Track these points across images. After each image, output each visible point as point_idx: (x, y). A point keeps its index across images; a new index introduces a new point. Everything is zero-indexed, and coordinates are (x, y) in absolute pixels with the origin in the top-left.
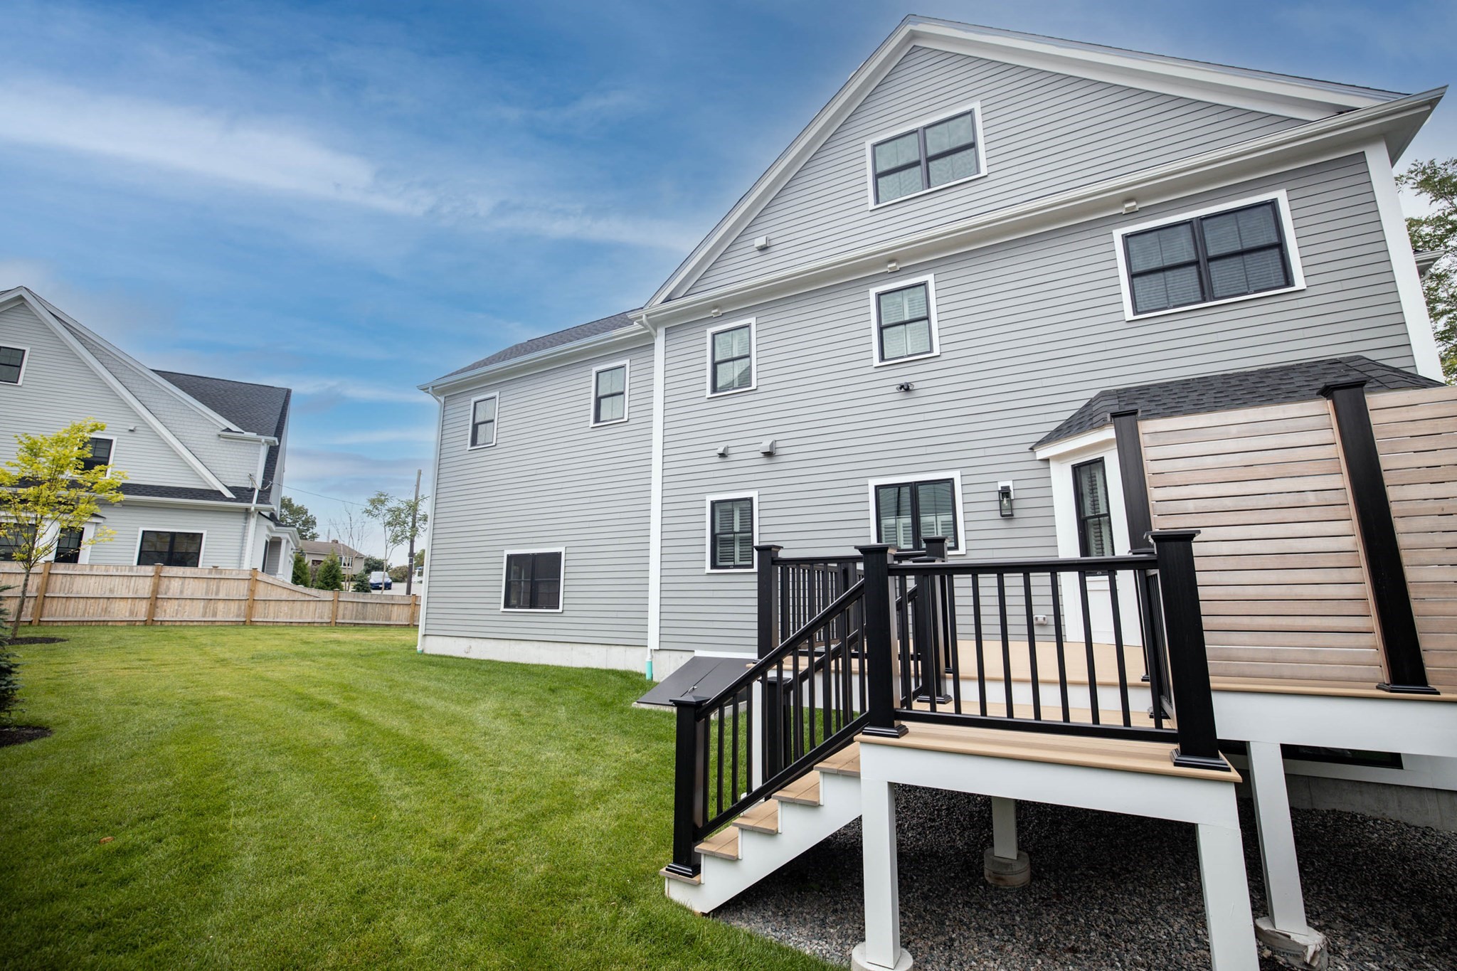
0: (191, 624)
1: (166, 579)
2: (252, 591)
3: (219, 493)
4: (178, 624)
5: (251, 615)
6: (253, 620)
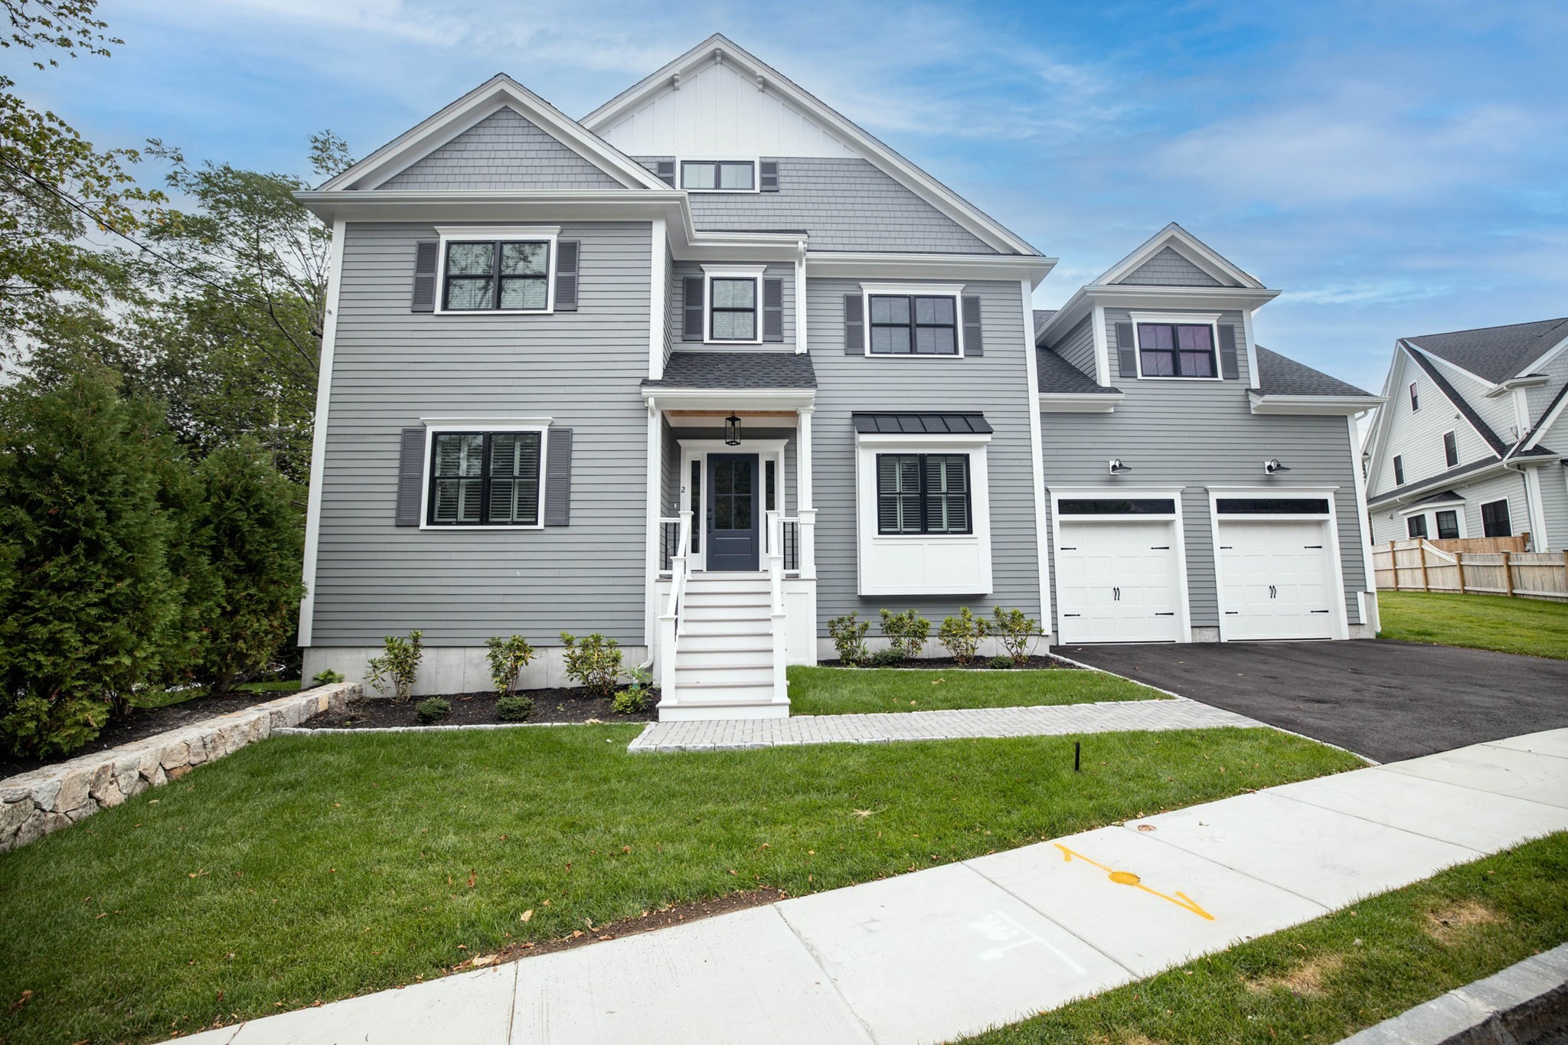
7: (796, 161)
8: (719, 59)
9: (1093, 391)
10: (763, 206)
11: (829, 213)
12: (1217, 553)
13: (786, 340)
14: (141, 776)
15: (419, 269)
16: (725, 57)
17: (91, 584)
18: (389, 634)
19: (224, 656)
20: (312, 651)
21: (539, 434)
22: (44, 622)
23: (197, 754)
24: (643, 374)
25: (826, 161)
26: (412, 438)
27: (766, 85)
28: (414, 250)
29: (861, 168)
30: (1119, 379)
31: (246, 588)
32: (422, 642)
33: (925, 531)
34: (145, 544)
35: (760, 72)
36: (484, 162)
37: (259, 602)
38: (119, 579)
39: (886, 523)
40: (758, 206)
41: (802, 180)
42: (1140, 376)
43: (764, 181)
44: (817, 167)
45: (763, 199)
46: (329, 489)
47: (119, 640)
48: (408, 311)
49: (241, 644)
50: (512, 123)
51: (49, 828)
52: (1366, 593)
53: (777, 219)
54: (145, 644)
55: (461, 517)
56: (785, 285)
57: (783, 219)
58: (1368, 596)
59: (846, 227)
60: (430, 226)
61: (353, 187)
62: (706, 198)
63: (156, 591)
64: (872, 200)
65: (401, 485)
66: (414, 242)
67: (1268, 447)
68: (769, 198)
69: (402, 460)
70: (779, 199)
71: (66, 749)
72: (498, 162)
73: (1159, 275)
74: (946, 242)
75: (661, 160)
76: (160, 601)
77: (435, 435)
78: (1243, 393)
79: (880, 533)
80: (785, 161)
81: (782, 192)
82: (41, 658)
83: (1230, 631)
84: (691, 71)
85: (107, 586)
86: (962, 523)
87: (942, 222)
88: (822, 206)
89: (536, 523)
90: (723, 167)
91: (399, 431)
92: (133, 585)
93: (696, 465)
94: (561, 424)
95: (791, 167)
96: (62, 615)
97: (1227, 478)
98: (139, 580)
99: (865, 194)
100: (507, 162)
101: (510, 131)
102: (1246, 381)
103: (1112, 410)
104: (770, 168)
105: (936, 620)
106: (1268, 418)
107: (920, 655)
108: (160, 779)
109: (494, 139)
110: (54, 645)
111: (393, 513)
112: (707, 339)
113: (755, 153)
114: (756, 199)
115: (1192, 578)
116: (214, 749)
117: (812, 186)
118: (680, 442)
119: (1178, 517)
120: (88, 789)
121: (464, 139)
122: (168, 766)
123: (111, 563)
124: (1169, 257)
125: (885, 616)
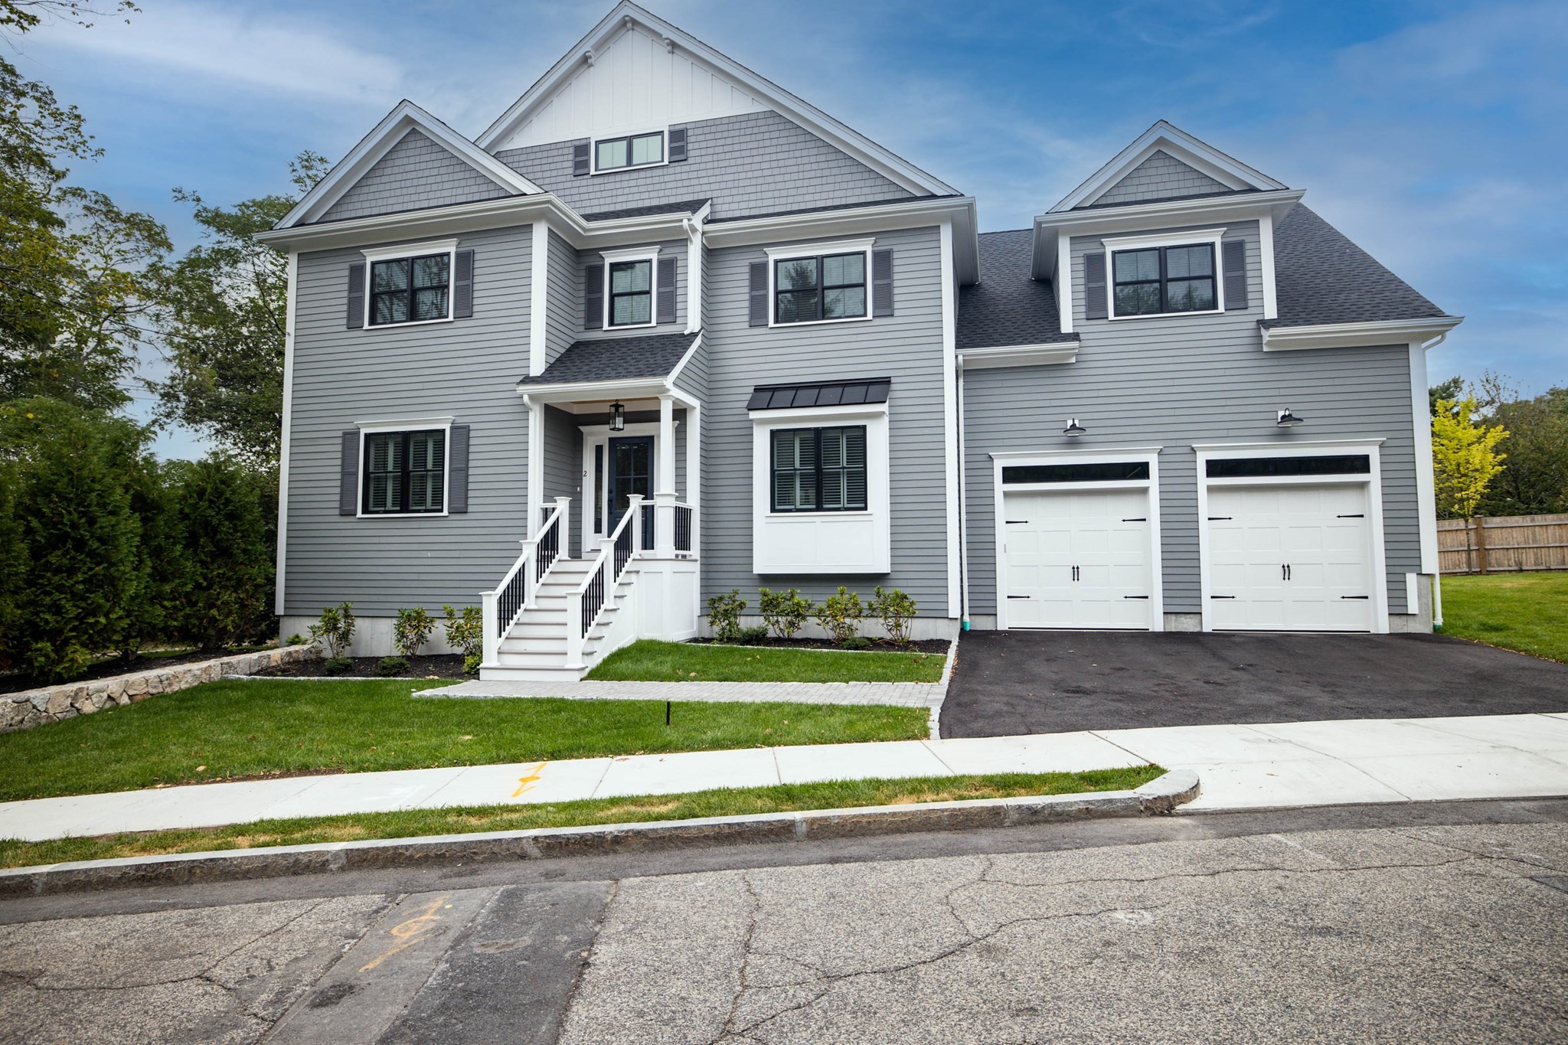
7: (704, 124)
8: (629, 25)
9: (1055, 341)
10: (672, 178)
11: (736, 176)
12: (1204, 524)
13: (679, 321)
14: (109, 697)
15: (350, 290)
16: (634, 22)
17: (80, 568)
18: (328, 606)
19: (201, 619)
20: (285, 619)
21: (444, 431)
22: (49, 594)
23: (155, 687)
24: (524, 371)
25: (734, 120)
26: (350, 437)
27: (674, 46)
28: (347, 273)
29: (770, 121)
30: (1085, 322)
31: (219, 568)
32: (352, 612)
33: (819, 508)
34: (117, 539)
35: (666, 33)
36: (398, 185)
37: (229, 579)
38: (98, 564)
39: (780, 501)
40: (667, 178)
41: (710, 144)
42: (1111, 316)
43: (673, 151)
44: (725, 127)
45: (671, 170)
46: (294, 485)
47: (100, 606)
48: (344, 328)
49: (214, 612)
50: (420, 144)
51: (43, 721)
52: (1420, 574)
53: (684, 190)
54: (117, 609)
55: (389, 506)
56: (680, 263)
57: (690, 189)
58: (1424, 579)
59: (753, 189)
60: (356, 250)
61: (300, 224)
62: (618, 177)
63: (125, 573)
64: (780, 156)
65: (342, 480)
66: (347, 266)
67: (1283, 392)
68: (678, 168)
69: (343, 459)
70: (687, 168)
71: (65, 676)
72: (408, 183)
73: (1144, 188)
74: (857, 192)
75: (577, 143)
76: (126, 579)
77: (367, 436)
78: (1253, 325)
79: (773, 510)
80: (693, 126)
81: (690, 161)
82: (47, 617)
83: (1214, 619)
84: (603, 44)
85: (90, 569)
86: (859, 499)
87: (854, 169)
88: (729, 170)
89: (441, 511)
90: (635, 142)
91: (340, 434)
92: (107, 569)
93: (599, 449)
94: (461, 421)
95: (700, 131)
96: (60, 588)
97: (1224, 433)
98: (113, 564)
99: (773, 149)
100: (415, 182)
101: (417, 152)
102: (1258, 310)
103: (1073, 360)
104: (678, 136)
105: (820, 598)
106: (1285, 354)
107: (797, 634)
108: (125, 700)
109: (405, 161)
110: (56, 609)
111: (337, 505)
112: (606, 326)
113: (664, 123)
114: (665, 170)
115: (1168, 556)
116: (170, 685)
117: (720, 150)
118: (581, 428)
119: (1153, 483)
120: (69, 700)
121: (382, 165)
122: (131, 692)
123: (92, 554)
124: (1160, 163)
125: (765, 595)
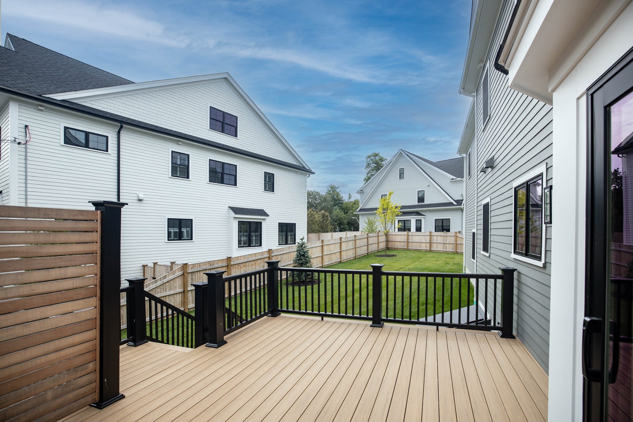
0: (440, 252)
1: (433, 236)
2: (456, 240)
3: (452, 203)
4: (437, 251)
5: (456, 250)
6: (457, 251)
